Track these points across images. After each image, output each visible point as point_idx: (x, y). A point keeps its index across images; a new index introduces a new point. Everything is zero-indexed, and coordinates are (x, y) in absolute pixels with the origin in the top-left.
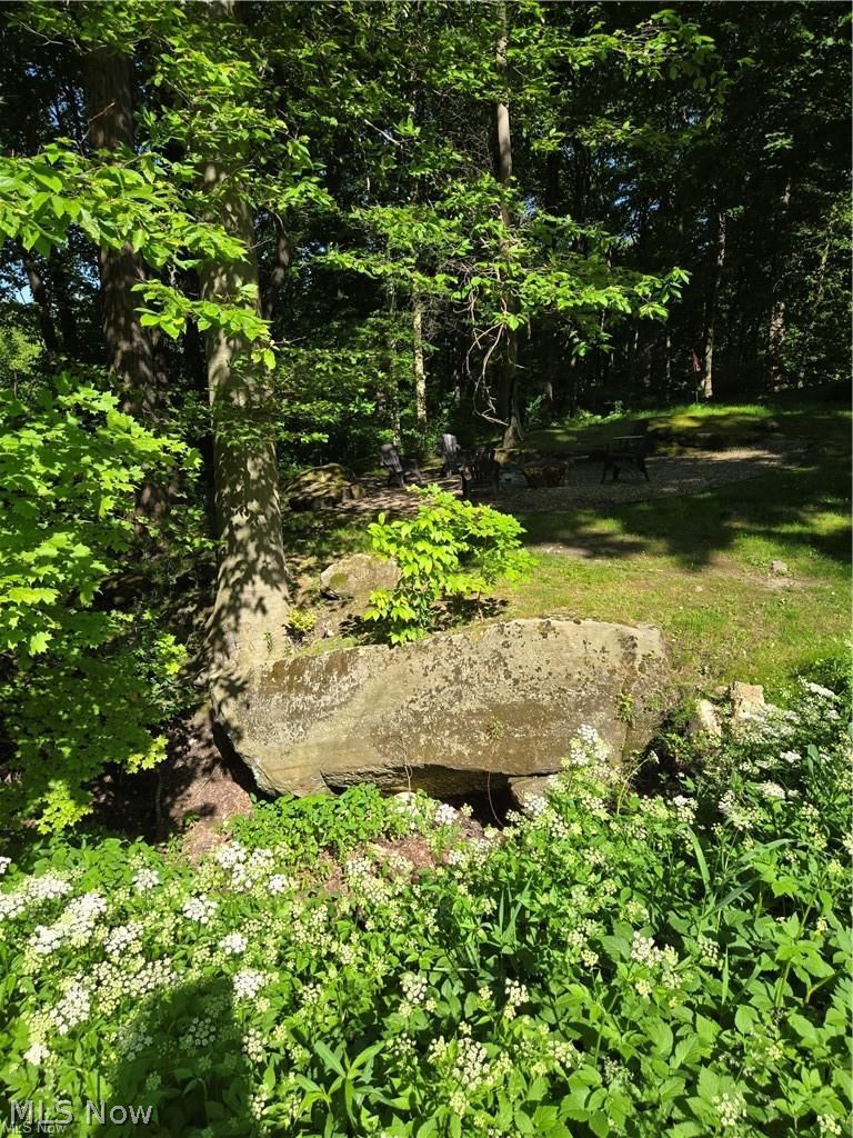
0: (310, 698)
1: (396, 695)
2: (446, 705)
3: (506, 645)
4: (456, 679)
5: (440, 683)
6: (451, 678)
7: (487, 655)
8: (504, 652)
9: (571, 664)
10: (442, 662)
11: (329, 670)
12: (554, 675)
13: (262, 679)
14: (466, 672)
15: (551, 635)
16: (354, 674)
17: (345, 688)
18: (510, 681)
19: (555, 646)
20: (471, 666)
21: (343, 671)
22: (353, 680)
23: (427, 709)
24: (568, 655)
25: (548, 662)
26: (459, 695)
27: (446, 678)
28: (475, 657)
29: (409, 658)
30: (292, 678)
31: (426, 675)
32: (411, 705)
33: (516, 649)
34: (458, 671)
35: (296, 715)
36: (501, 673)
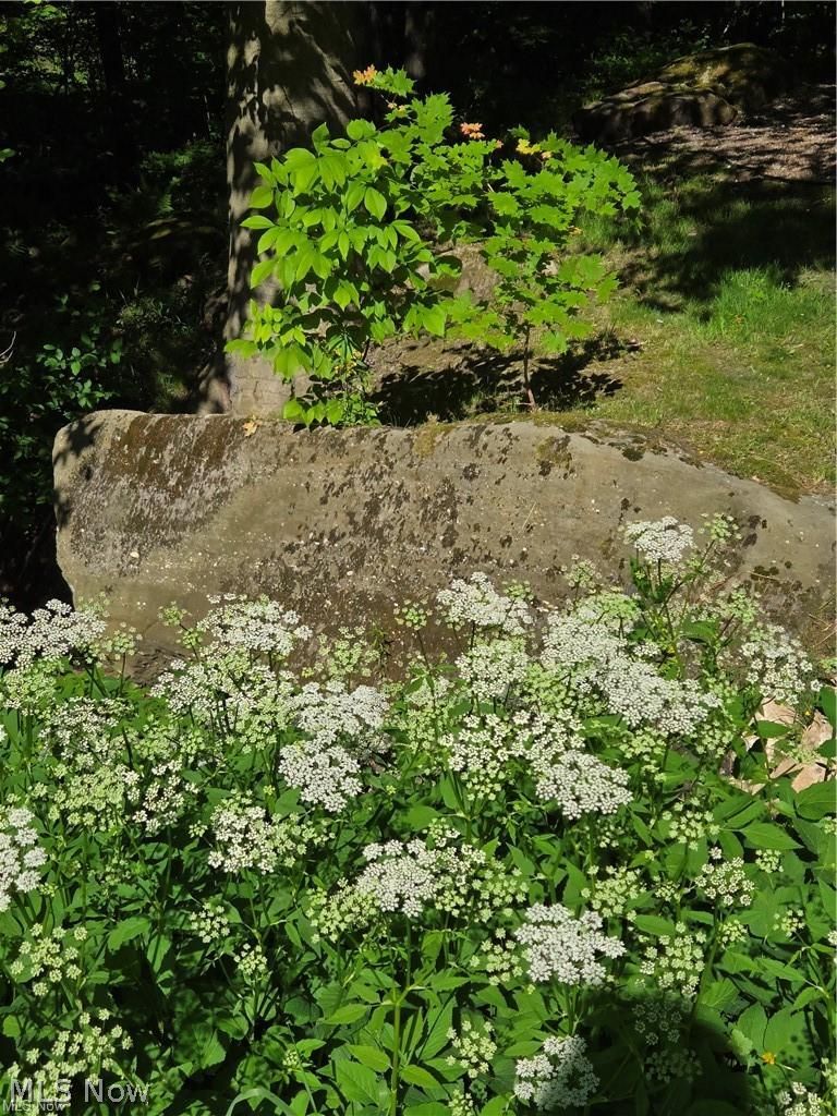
0: (161, 497)
1: (273, 530)
2: (333, 571)
3: (470, 474)
4: (367, 521)
5: (340, 524)
6: (359, 519)
7: (430, 488)
8: (463, 488)
9: (567, 545)
10: (357, 482)
11: (197, 453)
12: (530, 561)
13: (113, 442)
14: (386, 513)
15: (557, 471)
16: (228, 470)
17: (209, 494)
18: (449, 553)
19: (553, 498)
20: (399, 504)
21: (216, 460)
22: (224, 481)
23: (306, 570)
24: (570, 523)
25: (530, 529)
26: (359, 557)
27: (351, 515)
28: (410, 486)
29: (313, 459)
30: (148, 452)
31: (324, 501)
32: (286, 556)
33: (485, 487)
34: (373, 507)
35: (137, 523)
36: (440, 529)
